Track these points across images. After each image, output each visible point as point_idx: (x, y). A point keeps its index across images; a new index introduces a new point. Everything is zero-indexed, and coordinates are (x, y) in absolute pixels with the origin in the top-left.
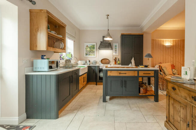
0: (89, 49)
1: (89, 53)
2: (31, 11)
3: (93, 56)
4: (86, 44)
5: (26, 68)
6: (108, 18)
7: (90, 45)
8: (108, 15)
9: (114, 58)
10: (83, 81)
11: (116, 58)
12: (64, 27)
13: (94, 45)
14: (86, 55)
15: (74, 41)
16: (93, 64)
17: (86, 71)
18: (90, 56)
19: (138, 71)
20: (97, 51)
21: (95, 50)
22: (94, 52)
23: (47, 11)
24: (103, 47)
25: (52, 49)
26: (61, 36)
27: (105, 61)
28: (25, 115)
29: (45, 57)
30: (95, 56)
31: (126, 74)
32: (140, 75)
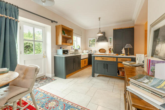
0: (91, 42)
1: (91, 45)
2: (56, 26)
3: (94, 47)
4: (89, 39)
5: (54, 53)
6: (99, 20)
7: (92, 39)
8: (100, 18)
9: (109, 49)
10: (84, 63)
11: (110, 48)
12: (72, 31)
13: (95, 39)
14: (90, 46)
15: (81, 38)
16: (94, 53)
17: (87, 57)
18: (92, 47)
19: (117, 58)
20: (97, 44)
21: (95, 43)
22: (94, 44)
23: (62, 25)
24: (100, 40)
25: (64, 44)
26: (70, 37)
27: (102, 50)
28: (54, 75)
29: (62, 48)
30: (95, 47)
31: (107, 59)
32: (118, 61)
